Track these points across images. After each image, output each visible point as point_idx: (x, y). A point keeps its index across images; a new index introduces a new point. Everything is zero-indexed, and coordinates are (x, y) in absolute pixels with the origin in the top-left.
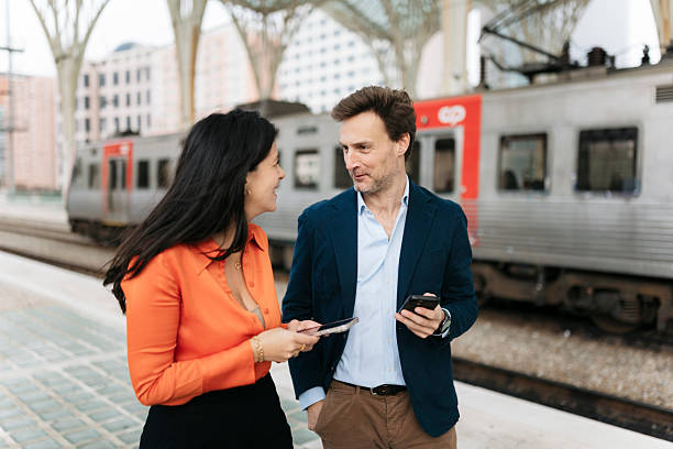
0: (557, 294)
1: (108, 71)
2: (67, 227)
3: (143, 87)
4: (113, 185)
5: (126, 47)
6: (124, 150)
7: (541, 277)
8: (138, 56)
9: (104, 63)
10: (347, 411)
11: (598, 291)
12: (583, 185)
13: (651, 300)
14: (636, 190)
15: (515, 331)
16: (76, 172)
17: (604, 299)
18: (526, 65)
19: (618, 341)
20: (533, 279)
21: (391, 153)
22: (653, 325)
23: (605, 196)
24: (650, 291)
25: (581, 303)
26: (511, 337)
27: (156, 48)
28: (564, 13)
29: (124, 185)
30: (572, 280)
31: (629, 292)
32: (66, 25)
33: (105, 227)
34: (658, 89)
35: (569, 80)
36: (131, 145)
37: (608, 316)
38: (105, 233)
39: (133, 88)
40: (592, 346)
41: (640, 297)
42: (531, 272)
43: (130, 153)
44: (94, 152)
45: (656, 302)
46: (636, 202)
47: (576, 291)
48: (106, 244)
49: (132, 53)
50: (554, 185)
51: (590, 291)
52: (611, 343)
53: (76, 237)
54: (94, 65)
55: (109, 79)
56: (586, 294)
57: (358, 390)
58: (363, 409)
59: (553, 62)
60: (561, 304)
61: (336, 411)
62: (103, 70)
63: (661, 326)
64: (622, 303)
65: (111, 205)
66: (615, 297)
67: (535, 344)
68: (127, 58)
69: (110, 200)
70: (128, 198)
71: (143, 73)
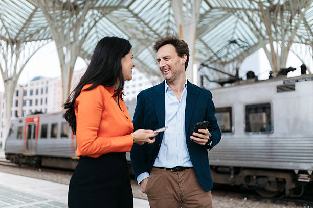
0: (240, 180)
1: (28, 89)
3: (44, 96)
4: (29, 137)
5: (37, 79)
6: (36, 120)
7: (232, 172)
8: (43, 83)
9: (26, 86)
10: (160, 180)
11: (258, 177)
12: (248, 129)
13: (282, 180)
14: (272, 131)
15: (221, 199)
16: (11, 131)
17: (261, 181)
18: (220, 79)
19: (269, 201)
20: (229, 173)
22: (284, 192)
23: (259, 134)
24: (281, 176)
25: (251, 184)
26: (220, 201)
27: (51, 79)
28: (233, 66)
29: (34, 138)
30: (246, 173)
31: (272, 177)
32: (11, 66)
33: (24, 157)
34: (277, 87)
35: (239, 84)
36: (39, 118)
37: (263, 189)
38: (24, 160)
39: (39, 97)
40: (257, 204)
41: (277, 179)
42: (227, 170)
43: (38, 121)
44: (21, 121)
45: (284, 181)
46: (272, 136)
47: (248, 178)
48: (23, 166)
49: (40, 81)
50: (236, 130)
51: (254, 177)
52: (266, 202)
54: (21, 86)
55: (28, 93)
56: (253, 180)
57: (165, 169)
58: (168, 179)
59: (232, 78)
60: (242, 185)
61: (155, 181)
62: (25, 88)
63: (288, 192)
64: (269, 182)
65: (27, 146)
66: (266, 180)
67: (231, 203)
68: (38, 84)
69: (27, 144)
70: (36, 144)
71: (44, 90)
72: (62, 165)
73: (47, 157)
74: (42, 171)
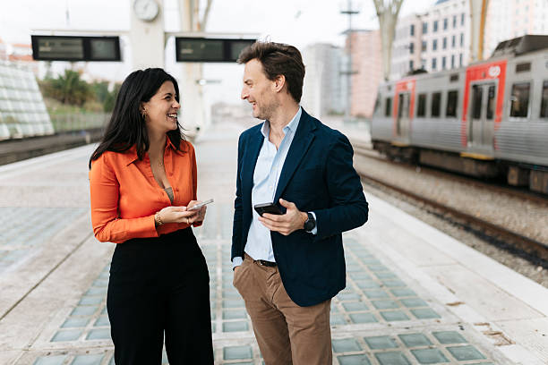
1: (430, 21)
2: (370, 145)
3: (458, 31)
4: (401, 114)
6: (410, 86)
8: (455, 5)
9: (427, 15)
16: (377, 103)
21: (268, 89)
29: (408, 116)
33: (395, 147)
36: (416, 81)
38: (395, 152)
39: (449, 33)
43: (414, 88)
44: (389, 88)
48: (397, 160)
53: (375, 154)
54: (419, 17)
55: (430, 28)
57: (253, 260)
62: (425, 19)
65: (398, 130)
68: (446, 8)
69: (398, 126)
70: (410, 125)
71: (459, 19)
72: (449, 164)
73: (426, 150)
74: (421, 172)
